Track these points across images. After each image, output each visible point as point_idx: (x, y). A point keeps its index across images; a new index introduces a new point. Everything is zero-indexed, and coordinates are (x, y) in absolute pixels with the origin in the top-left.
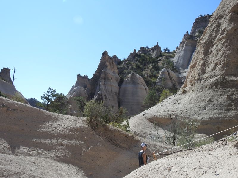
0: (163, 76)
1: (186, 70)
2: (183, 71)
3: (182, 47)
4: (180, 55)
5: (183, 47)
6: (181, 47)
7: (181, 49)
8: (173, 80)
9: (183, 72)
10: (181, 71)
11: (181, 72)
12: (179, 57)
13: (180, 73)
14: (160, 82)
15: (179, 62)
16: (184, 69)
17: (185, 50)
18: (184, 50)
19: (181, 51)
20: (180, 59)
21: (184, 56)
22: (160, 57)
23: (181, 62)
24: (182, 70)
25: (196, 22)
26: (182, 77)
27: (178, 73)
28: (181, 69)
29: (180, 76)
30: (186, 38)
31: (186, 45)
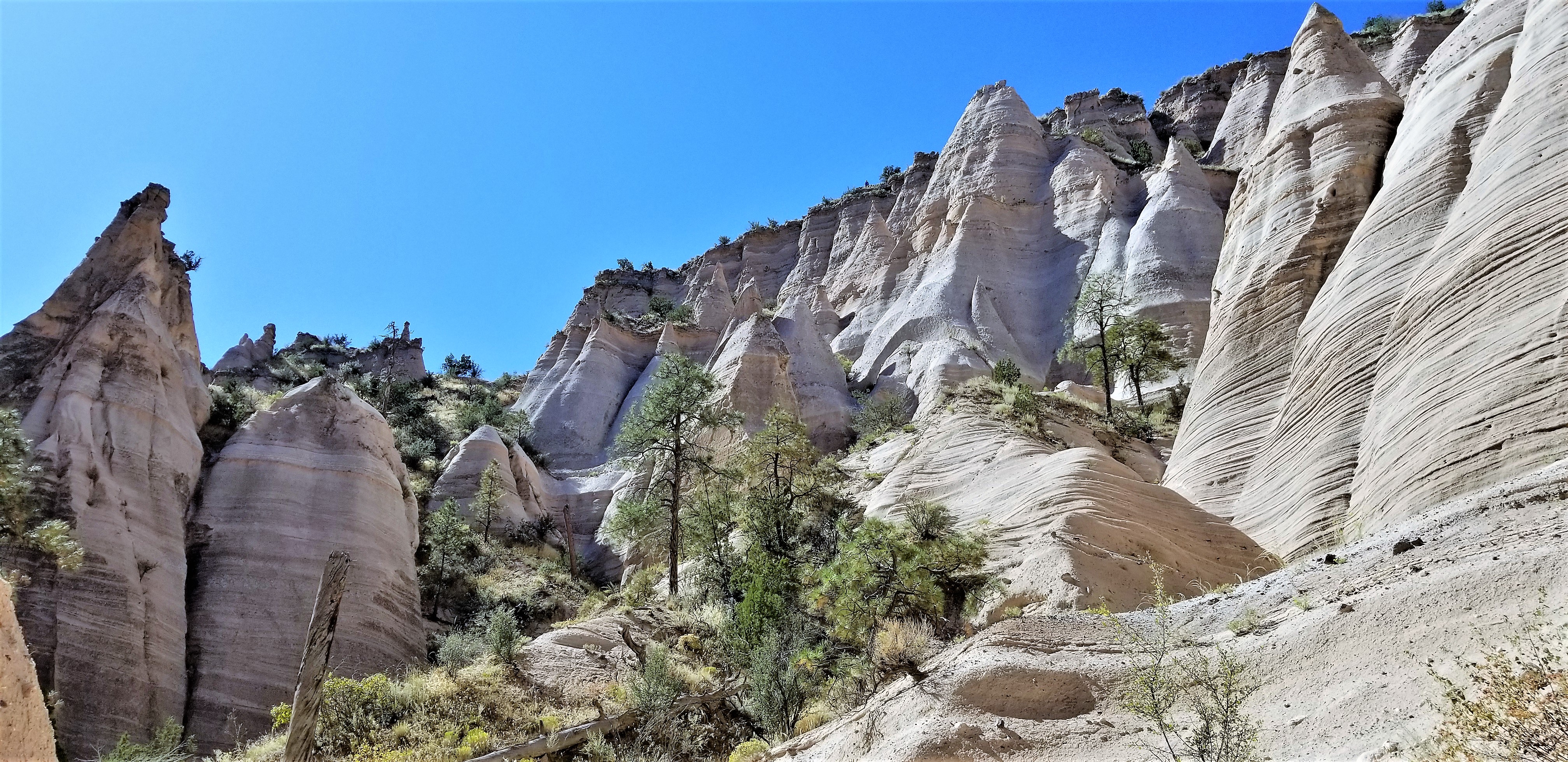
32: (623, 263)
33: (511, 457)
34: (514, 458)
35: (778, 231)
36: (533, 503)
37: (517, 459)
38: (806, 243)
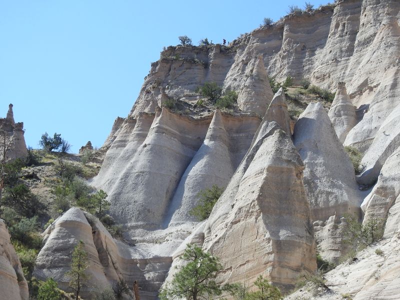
0: (72, 241)
1: (159, 233)
2: (147, 237)
3: (138, 135)
4: (132, 167)
5: (142, 137)
6: (131, 138)
7: (130, 146)
8: (111, 264)
9: (149, 242)
10: (137, 235)
11: (137, 238)
12: (126, 176)
13: (132, 244)
14: (55, 267)
15: (124, 197)
16: (151, 226)
17: (156, 151)
18: (151, 150)
19: (134, 151)
20: (130, 182)
21: (150, 173)
22: (29, 165)
23: (139, 196)
24: (138, 231)
25: (165, 60)
26: (145, 262)
27: (123, 241)
28: (137, 227)
29: (136, 256)
30: (155, 103)
31: (160, 130)
32: (184, 40)
33: (94, 233)
34: (97, 233)
35: (314, 15)
36: (112, 270)
37: (99, 234)
38: (337, 26)
